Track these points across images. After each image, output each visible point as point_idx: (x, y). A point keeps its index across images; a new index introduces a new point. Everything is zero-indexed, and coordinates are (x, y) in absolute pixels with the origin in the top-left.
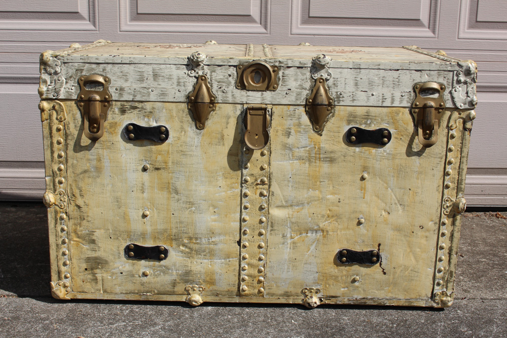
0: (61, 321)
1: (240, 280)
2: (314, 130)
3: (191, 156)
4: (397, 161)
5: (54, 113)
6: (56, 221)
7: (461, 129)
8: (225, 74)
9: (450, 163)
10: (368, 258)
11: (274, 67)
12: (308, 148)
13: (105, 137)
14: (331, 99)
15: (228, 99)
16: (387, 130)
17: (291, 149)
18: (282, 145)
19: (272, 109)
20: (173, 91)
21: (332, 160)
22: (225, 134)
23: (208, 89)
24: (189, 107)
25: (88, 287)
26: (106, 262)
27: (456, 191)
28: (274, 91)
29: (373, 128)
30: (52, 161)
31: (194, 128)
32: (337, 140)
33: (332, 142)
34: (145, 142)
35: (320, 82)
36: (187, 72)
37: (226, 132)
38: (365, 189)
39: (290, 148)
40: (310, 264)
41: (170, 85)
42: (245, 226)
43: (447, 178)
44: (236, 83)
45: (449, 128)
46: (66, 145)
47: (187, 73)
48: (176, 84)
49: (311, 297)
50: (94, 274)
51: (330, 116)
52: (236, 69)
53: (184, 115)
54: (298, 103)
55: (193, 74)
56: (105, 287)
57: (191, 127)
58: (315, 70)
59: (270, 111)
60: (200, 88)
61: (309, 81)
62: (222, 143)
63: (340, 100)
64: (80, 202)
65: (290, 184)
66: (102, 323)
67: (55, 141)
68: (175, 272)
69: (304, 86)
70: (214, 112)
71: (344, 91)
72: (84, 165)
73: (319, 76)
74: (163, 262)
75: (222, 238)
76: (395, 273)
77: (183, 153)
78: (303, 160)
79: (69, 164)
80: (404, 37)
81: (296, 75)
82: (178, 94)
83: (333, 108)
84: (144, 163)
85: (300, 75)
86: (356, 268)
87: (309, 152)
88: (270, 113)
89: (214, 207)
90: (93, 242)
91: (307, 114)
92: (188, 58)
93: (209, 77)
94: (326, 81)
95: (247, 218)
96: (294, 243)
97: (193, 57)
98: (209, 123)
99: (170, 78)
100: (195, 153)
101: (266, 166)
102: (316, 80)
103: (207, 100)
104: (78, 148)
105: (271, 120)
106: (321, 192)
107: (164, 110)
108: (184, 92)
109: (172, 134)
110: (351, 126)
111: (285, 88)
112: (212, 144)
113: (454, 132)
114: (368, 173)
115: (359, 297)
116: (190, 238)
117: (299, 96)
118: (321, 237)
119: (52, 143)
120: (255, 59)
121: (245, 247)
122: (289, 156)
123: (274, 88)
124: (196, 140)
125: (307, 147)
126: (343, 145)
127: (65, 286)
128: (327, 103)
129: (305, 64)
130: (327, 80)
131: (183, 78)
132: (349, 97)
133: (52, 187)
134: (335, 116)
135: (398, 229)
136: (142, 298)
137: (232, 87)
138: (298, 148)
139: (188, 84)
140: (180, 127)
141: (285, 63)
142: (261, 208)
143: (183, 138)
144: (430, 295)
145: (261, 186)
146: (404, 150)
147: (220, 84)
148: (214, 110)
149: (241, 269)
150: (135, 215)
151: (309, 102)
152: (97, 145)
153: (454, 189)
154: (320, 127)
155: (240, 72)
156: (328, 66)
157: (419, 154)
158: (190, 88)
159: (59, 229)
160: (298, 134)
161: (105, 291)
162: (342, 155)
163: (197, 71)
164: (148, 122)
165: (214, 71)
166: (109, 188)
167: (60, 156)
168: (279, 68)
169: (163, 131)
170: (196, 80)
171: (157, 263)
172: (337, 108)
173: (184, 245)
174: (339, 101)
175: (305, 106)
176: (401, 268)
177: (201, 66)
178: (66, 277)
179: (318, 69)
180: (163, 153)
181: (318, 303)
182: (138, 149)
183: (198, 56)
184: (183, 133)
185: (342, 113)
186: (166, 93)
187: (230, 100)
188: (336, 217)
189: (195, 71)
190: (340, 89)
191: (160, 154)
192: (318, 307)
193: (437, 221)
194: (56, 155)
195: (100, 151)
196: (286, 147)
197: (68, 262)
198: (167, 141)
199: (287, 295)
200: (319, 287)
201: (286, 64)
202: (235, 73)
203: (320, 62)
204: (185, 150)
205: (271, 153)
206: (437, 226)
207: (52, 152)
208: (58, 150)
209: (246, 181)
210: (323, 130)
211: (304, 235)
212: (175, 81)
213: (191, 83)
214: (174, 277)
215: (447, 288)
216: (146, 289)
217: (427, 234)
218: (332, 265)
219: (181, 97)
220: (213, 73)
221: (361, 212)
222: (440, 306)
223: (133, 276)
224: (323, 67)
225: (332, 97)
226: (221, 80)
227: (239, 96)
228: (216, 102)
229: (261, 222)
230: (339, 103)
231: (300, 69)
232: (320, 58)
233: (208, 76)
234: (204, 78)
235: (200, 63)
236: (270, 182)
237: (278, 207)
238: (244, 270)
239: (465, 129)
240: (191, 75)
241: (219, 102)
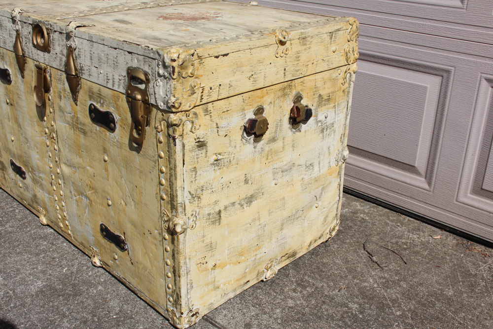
1: (58, 217)
2: (73, 99)
3: (22, 99)
4: (124, 152)
7: (166, 134)
8: (27, 31)
9: (162, 172)
11: (47, 29)
12: (71, 115)
16: (112, 114)
17: (63, 113)
21: (85, 133)
23: (20, 43)
25: (4, 182)
26: (6, 168)
27: (170, 206)
28: (49, 53)
29: (104, 109)
31: (21, 76)
33: (83, 115)
34: (4, 81)
35: (71, 51)
36: (12, 25)
38: (108, 171)
40: (88, 225)
42: (52, 172)
43: (161, 187)
44: (32, 40)
45: (157, 130)
48: (9, 35)
49: (94, 256)
50: (4, 174)
51: (79, 87)
52: (32, 27)
54: (61, 68)
56: (10, 186)
58: (68, 37)
59: (49, 71)
61: (65, 48)
65: (67, 145)
68: (31, 192)
70: (27, 65)
71: (85, 63)
73: (70, 44)
74: (25, 181)
75: (44, 176)
76: (138, 268)
77: (19, 96)
78: (70, 125)
80: (423, 4)
82: (10, 44)
84: (7, 98)
85: (61, 40)
86: (113, 246)
87: (73, 119)
89: (37, 148)
91: (67, 81)
94: (75, 50)
95: (52, 165)
96: (77, 201)
98: (25, 74)
99: (6, 29)
101: (53, 123)
102: (69, 48)
103: (20, 52)
105: (51, 81)
106: (83, 161)
109: (12, 78)
110: (91, 102)
111: (54, 52)
112: (28, 93)
113: (161, 136)
114: (108, 156)
115: (121, 275)
116: (32, 169)
117: (61, 62)
118: (89, 205)
121: (54, 189)
122: (63, 119)
123: (48, 50)
124: (22, 86)
126: (89, 120)
128: (74, 73)
129: (63, 30)
131: (11, 30)
132: (87, 71)
134: (82, 88)
135: (134, 224)
136: (24, 204)
137: (31, 44)
140: (15, 73)
142: (56, 160)
143: (17, 82)
144: (166, 308)
145: (53, 141)
146: (127, 142)
147: (26, 39)
150: (9, 138)
153: (168, 203)
154: (76, 97)
156: (74, 35)
157: (137, 150)
158: (14, 40)
160: (65, 99)
161: (10, 189)
162: (89, 129)
163: (16, 25)
164: (3, 65)
165: (23, 28)
168: (50, 31)
169: (8, 73)
170: (16, 33)
172: (82, 80)
173: (30, 172)
175: (65, 73)
176: (142, 266)
177: (16, 22)
180: (11, 92)
181: (98, 264)
182: (3, 85)
184: (17, 78)
185: (85, 86)
186: (6, 41)
187: (31, 55)
188: (95, 191)
190: (82, 61)
192: (101, 267)
193: (160, 232)
196: (60, 109)
198: (11, 83)
199: (83, 244)
200: (97, 250)
201: (53, 28)
202: (32, 31)
205: (54, 111)
206: (161, 237)
209: (46, 133)
210: (77, 100)
211: (81, 196)
213: (14, 36)
214: (31, 196)
215: (176, 308)
216: (23, 198)
217: (155, 242)
218: (100, 235)
219: (12, 47)
221: (108, 193)
222: (172, 323)
223: (16, 184)
225: (78, 68)
227: (34, 53)
228: (25, 56)
229: (57, 172)
230: (82, 75)
231: (61, 35)
233: (21, 31)
234: (19, 33)
236: (57, 139)
237: (64, 163)
238: (57, 209)
239: (169, 135)
240: (14, 28)
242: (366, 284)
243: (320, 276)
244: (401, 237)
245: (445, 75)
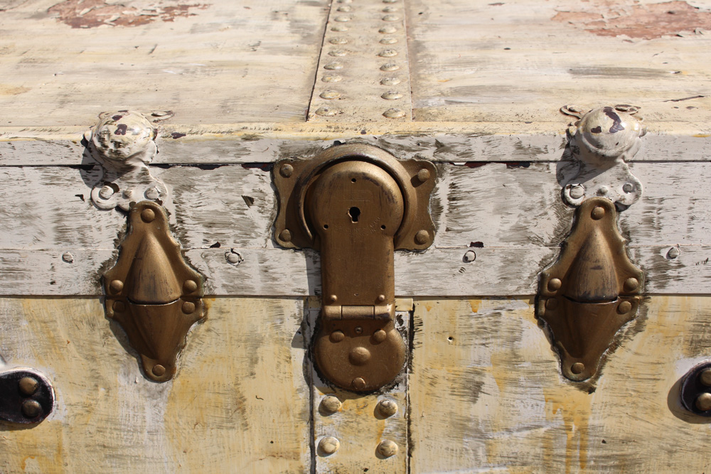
2: (565, 376)
3: (137, 460)
8: (230, 196)
11: (415, 165)
12: (542, 430)
14: (636, 276)
15: (248, 282)
17: (481, 436)
18: (452, 423)
19: (412, 313)
20: (45, 262)
21: (625, 465)
22: (246, 395)
23: (170, 251)
24: (112, 312)
28: (417, 251)
31: (139, 376)
32: (648, 403)
33: (629, 411)
35: (595, 217)
36: (86, 191)
37: (249, 389)
39: (477, 431)
41: (31, 239)
44: (274, 226)
47: (87, 197)
48: (52, 235)
51: (625, 329)
52: (273, 177)
53: (97, 336)
54: (511, 289)
55: (112, 199)
57: (127, 374)
58: (575, 171)
59: (406, 317)
60: (142, 247)
61: (552, 212)
62: (240, 422)
63: (667, 277)
69: (534, 231)
70: (203, 327)
71: (685, 243)
73: (591, 195)
77: (111, 452)
78: (524, 464)
81: (503, 190)
82: (63, 270)
83: (641, 302)
85: (520, 190)
87: (547, 443)
88: (406, 324)
91: (541, 324)
92: (84, 142)
93: (172, 209)
94: (619, 211)
97: (101, 140)
98: (188, 361)
99: (26, 215)
100: (149, 453)
102: (578, 210)
103: (171, 288)
105: (411, 347)
107: (24, 324)
108: (86, 263)
109: (61, 398)
111: (462, 241)
112: (205, 425)
117: (514, 268)
120: (342, 137)
122: (476, 455)
123: (418, 240)
124: (149, 412)
125: (539, 427)
126: (670, 419)
128: (617, 290)
129: (539, 151)
130: (620, 207)
131: (76, 213)
132: (702, 266)
134: (646, 329)
137: (261, 240)
138: (509, 430)
139: (95, 234)
140: (89, 374)
141: (460, 149)
143: (102, 408)
147: (214, 230)
148: (201, 320)
151: (551, 287)
154: (590, 364)
155: (287, 186)
156: (629, 157)
158: (105, 250)
160: (509, 388)
162: (662, 448)
163: (123, 188)
165: (189, 188)
168: (436, 169)
169: (27, 389)
170: (122, 220)
172: (654, 304)
174: (663, 280)
175: (536, 300)
177: (136, 173)
179: (587, 169)
180: (43, 451)
183: (118, 138)
184: (102, 391)
185: (670, 319)
186: (20, 266)
187: (257, 284)
189: (116, 189)
190: (669, 238)
191: (32, 456)
196: (462, 428)
198: (49, 418)
201: (463, 154)
202: (270, 192)
203: (600, 146)
204: (114, 443)
205: (411, 447)
210: (599, 375)
212: (49, 227)
213: (106, 232)
219: (77, 278)
220: (185, 195)
224: (607, 162)
225: (638, 268)
226: (219, 219)
227: (289, 271)
228: (206, 292)
230: (662, 286)
231: (520, 171)
232: (598, 130)
233: (168, 204)
234: (151, 212)
235: (130, 162)
240: (104, 203)
241: (217, 292)
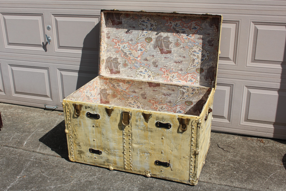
0: (69, 169)
1: (124, 165)
2: (145, 121)
3: (107, 124)
4: (174, 134)
5: (66, 106)
6: (69, 138)
7: (196, 126)
9: (193, 137)
10: (166, 165)
13: (81, 115)
16: (169, 124)
17: (138, 126)
21: (151, 131)
24: (106, 109)
25: (79, 159)
26: (84, 153)
27: (195, 147)
29: (165, 122)
30: (67, 120)
31: (108, 116)
32: (153, 125)
33: (151, 126)
34: (93, 118)
37: (117, 118)
38: (163, 142)
40: (146, 163)
42: (125, 148)
43: (192, 142)
45: (192, 126)
46: (70, 116)
49: (148, 174)
50: (81, 155)
51: (150, 117)
53: (104, 111)
56: (84, 160)
57: (106, 115)
62: (116, 122)
64: (75, 133)
65: (138, 137)
66: (80, 172)
67: (67, 115)
68: (104, 159)
72: (76, 123)
74: (100, 155)
75: (118, 151)
76: (175, 171)
77: (104, 123)
78: (142, 130)
79: (72, 122)
83: (151, 114)
84: (93, 125)
86: (162, 167)
87: (144, 128)
88: (131, 114)
89: (115, 141)
90: (80, 146)
91: (143, 115)
95: (125, 146)
96: (141, 156)
98: (112, 115)
101: (130, 130)
104: (74, 117)
105: (131, 116)
106: (148, 141)
107: (98, 109)
109: (101, 117)
110: (157, 121)
112: (113, 121)
113: (194, 127)
114: (164, 137)
115: (164, 176)
116: (108, 149)
118: (149, 156)
119: (66, 115)
121: (125, 155)
122: (137, 128)
124: (108, 119)
125: (143, 126)
126: (155, 127)
127: (72, 158)
133: (67, 128)
134: (152, 117)
135: (176, 157)
136: (95, 165)
138: (140, 126)
140: (103, 115)
142: (129, 144)
143: (104, 118)
144: (188, 180)
145: (129, 137)
146: (176, 131)
149: (124, 161)
150: (91, 140)
152: (79, 117)
153: (195, 146)
154: (147, 120)
157: (182, 133)
159: (70, 141)
160: (140, 121)
161: (84, 161)
162: (155, 130)
164: (93, 112)
166: (83, 130)
167: (69, 119)
169: (98, 116)
171: (99, 155)
173: (106, 151)
176: (177, 170)
178: (73, 155)
180: (98, 122)
181: (150, 176)
182: (91, 120)
185: (154, 116)
188: (154, 150)
192: (150, 177)
193: (189, 156)
194: (68, 119)
195: (80, 119)
196: (136, 125)
197: (73, 151)
198: (99, 119)
199: (140, 171)
200: (150, 171)
205: (131, 126)
206: (189, 157)
207: (67, 118)
208: (68, 118)
209: (124, 134)
211: (144, 154)
214: (104, 160)
215: (194, 179)
216: (96, 162)
217: (186, 160)
218: (154, 165)
221: (162, 149)
222: (192, 184)
223: (92, 158)
229: (129, 148)
236: (132, 136)
237: (135, 144)
238: (125, 162)
239: (198, 127)
242: (229, 158)
243: (215, 159)
244: (226, 141)
245: (232, 86)
